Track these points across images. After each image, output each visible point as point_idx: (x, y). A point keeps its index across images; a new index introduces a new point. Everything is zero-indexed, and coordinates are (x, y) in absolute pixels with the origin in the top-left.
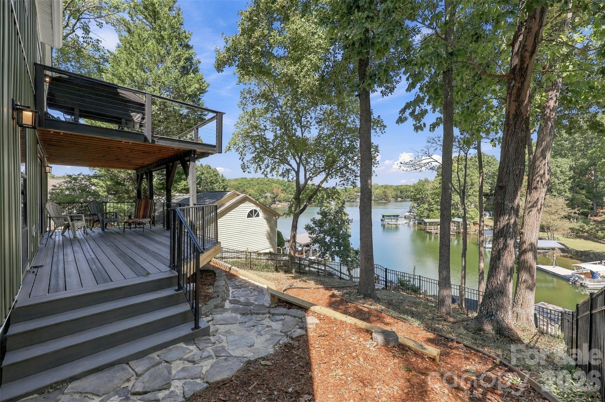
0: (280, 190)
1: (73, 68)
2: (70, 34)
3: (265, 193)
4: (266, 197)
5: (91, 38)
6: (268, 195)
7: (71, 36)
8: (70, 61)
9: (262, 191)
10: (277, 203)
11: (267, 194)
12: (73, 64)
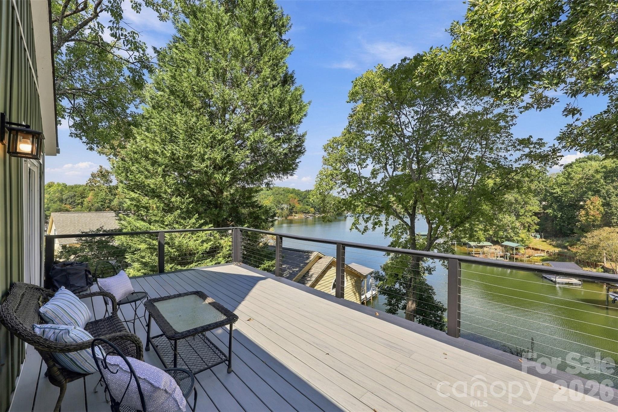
0: (296, 200)
1: (90, 76)
2: (91, 20)
3: (282, 204)
4: (282, 209)
5: (122, 29)
6: (285, 206)
7: (91, 24)
8: (87, 68)
9: (279, 202)
10: (293, 214)
11: (283, 205)
12: (91, 70)
